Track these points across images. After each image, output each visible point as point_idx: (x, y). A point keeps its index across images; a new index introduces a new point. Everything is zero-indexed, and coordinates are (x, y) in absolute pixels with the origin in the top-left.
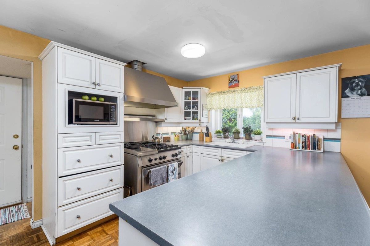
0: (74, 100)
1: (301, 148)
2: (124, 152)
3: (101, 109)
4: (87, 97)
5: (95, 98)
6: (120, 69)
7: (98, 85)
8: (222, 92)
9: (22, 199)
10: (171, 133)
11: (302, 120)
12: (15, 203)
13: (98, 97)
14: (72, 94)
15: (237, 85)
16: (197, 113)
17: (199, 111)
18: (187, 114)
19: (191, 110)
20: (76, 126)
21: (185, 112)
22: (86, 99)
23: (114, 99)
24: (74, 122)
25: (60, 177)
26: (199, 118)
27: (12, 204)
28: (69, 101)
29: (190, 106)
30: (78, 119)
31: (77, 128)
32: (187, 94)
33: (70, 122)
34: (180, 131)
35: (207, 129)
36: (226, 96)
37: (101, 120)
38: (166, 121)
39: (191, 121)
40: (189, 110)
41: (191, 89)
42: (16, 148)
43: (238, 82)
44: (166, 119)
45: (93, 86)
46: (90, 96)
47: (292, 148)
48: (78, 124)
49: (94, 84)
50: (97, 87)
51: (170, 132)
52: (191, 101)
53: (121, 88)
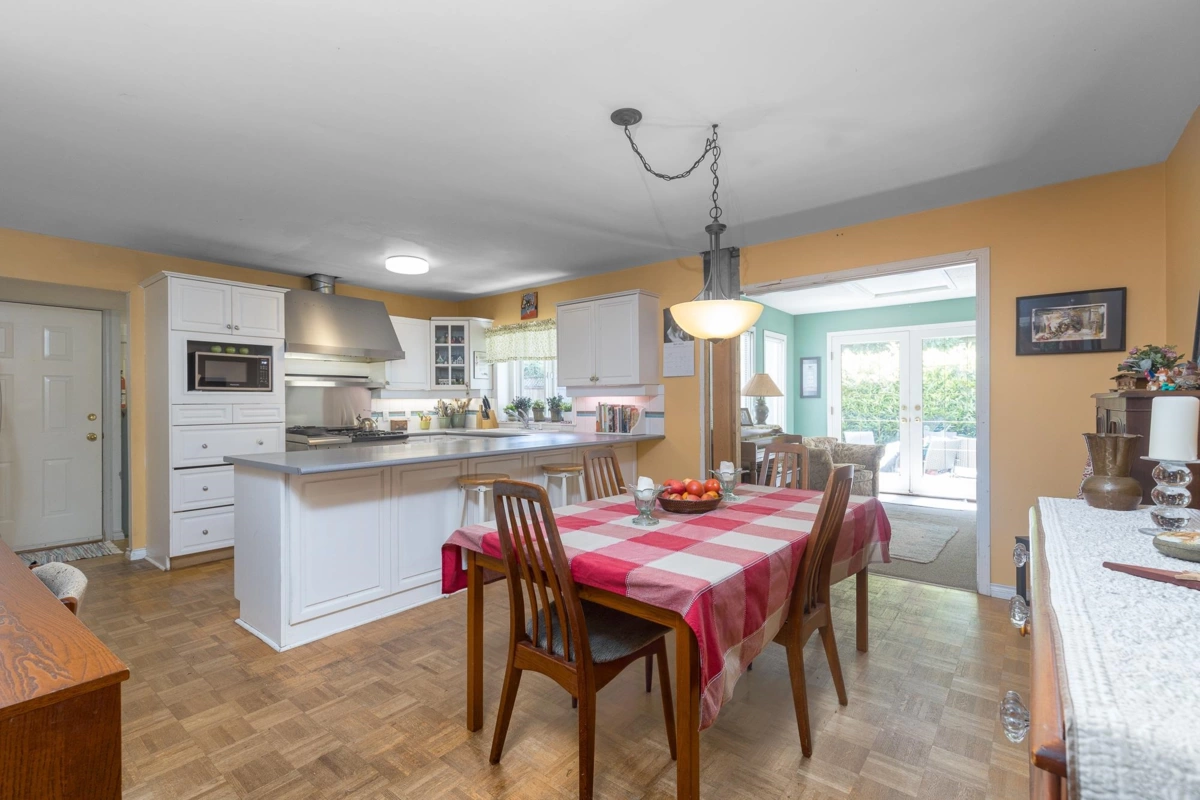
0: (197, 354)
1: (607, 429)
2: (287, 441)
3: (243, 367)
4: (219, 349)
5: (234, 350)
6: (278, 299)
7: (237, 328)
8: (507, 329)
9: (103, 533)
10: (412, 412)
11: (603, 381)
12: (91, 539)
13: (238, 347)
14: (193, 345)
15: (535, 315)
16: (461, 370)
17: (466, 366)
18: (441, 373)
19: (450, 365)
20: (201, 392)
21: (437, 368)
22: (217, 352)
23: (268, 350)
24: (197, 387)
25: (176, 469)
26: (466, 380)
27: (86, 540)
28: (189, 354)
29: (448, 358)
30: (204, 383)
31: (201, 396)
32: (441, 331)
33: (191, 387)
34: (433, 410)
35: (486, 402)
36: (514, 336)
37: (242, 385)
38: (387, 387)
39: (450, 387)
40: (445, 365)
41: (450, 322)
42: (92, 438)
43: (536, 308)
44: (388, 383)
45: (229, 331)
46: (224, 346)
47: (598, 431)
48: (203, 390)
49: (229, 327)
50: (235, 332)
51: (408, 411)
52: (450, 345)
53: (278, 331)
